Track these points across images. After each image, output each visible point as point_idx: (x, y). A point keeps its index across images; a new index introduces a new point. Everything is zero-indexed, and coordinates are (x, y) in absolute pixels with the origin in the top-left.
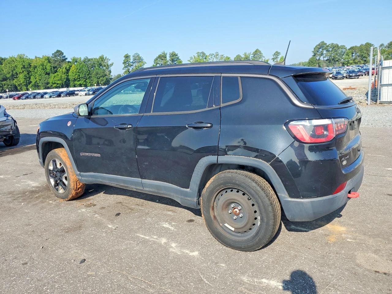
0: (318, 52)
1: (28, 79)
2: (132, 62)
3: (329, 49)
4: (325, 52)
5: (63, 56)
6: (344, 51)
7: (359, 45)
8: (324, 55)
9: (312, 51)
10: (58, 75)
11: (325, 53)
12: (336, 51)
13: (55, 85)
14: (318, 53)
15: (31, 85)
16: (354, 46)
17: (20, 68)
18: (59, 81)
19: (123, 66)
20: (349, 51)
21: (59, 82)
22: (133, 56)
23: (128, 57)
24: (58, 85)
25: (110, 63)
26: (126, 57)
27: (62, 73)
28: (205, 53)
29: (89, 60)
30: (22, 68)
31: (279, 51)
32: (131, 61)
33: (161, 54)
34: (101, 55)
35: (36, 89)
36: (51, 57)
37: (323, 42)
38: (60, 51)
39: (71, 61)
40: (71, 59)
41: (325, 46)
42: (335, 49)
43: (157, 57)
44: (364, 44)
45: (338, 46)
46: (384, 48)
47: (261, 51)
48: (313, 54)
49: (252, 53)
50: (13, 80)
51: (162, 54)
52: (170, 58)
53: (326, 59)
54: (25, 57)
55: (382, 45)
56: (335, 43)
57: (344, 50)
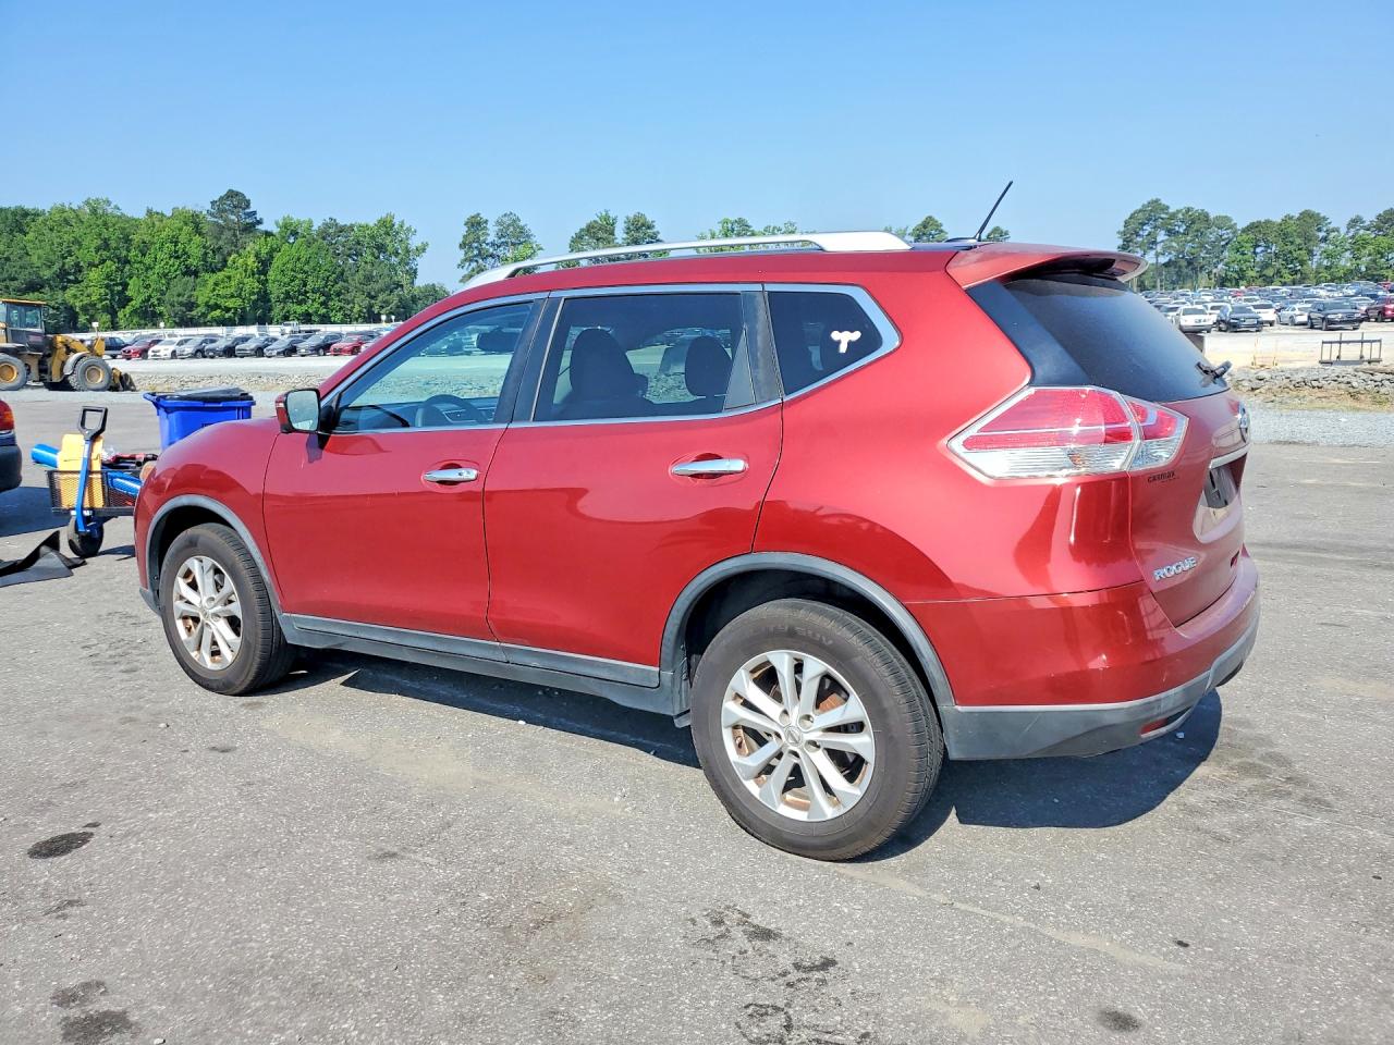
0: (1138, 235)
1: (120, 288)
2: (493, 244)
3: (1177, 228)
4: (1161, 236)
5: (247, 211)
6: (1226, 236)
7: (1278, 219)
8: (1159, 248)
9: (1118, 232)
10: (229, 278)
11: (1162, 241)
12: (1200, 233)
13: (217, 313)
14: (1139, 239)
15: (128, 309)
16: (1263, 220)
17: (92, 249)
18: (234, 299)
19: (461, 254)
20: (1244, 236)
21: (230, 303)
22: (498, 223)
23: (479, 224)
24: (227, 315)
25: (414, 243)
26: (473, 226)
27: (246, 271)
28: (749, 223)
29: (342, 230)
30: (98, 250)
31: (1004, 228)
32: (489, 240)
33: (595, 222)
34: (384, 215)
35: (146, 325)
36: (205, 212)
37: (1157, 201)
38: (237, 194)
39: (275, 230)
40: (277, 223)
41: (1163, 216)
42: (1195, 227)
43: (582, 230)
44: (1297, 215)
45: (1207, 215)
46: (1362, 232)
47: (941, 225)
48: (1120, 242)
49: (910, 230)
50: (64, 289)
51: (598, 219)
52: (625, 236)
53: (1163, 260)
54: (110, 211)
55: (1355, 222)
56: (1198, 206)
57: (1226, 234)
